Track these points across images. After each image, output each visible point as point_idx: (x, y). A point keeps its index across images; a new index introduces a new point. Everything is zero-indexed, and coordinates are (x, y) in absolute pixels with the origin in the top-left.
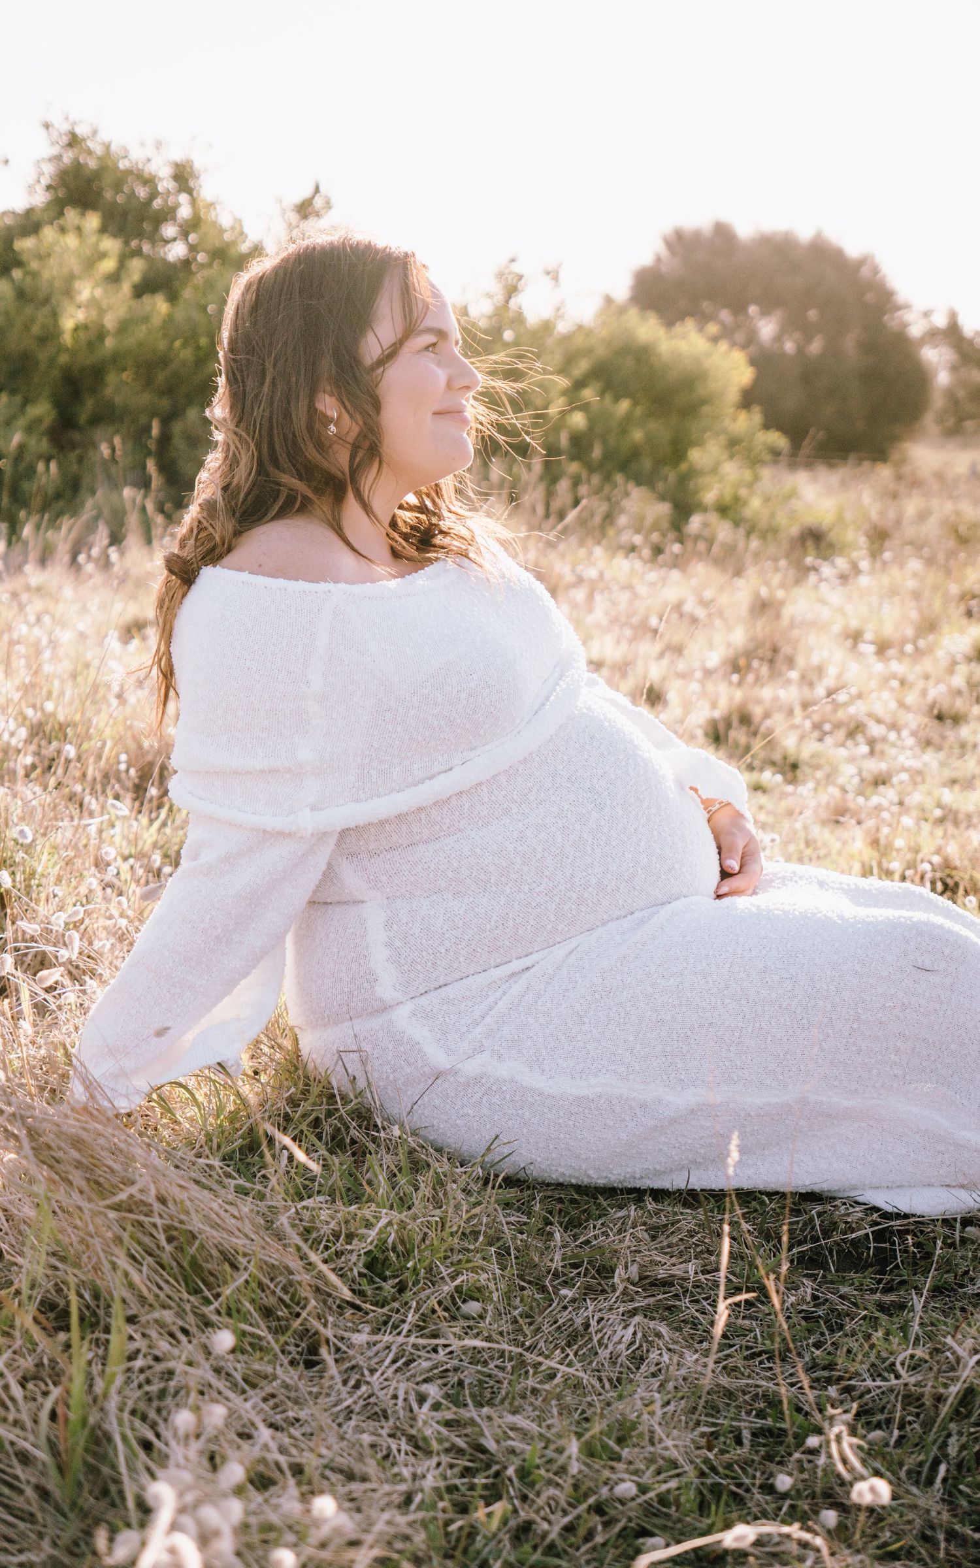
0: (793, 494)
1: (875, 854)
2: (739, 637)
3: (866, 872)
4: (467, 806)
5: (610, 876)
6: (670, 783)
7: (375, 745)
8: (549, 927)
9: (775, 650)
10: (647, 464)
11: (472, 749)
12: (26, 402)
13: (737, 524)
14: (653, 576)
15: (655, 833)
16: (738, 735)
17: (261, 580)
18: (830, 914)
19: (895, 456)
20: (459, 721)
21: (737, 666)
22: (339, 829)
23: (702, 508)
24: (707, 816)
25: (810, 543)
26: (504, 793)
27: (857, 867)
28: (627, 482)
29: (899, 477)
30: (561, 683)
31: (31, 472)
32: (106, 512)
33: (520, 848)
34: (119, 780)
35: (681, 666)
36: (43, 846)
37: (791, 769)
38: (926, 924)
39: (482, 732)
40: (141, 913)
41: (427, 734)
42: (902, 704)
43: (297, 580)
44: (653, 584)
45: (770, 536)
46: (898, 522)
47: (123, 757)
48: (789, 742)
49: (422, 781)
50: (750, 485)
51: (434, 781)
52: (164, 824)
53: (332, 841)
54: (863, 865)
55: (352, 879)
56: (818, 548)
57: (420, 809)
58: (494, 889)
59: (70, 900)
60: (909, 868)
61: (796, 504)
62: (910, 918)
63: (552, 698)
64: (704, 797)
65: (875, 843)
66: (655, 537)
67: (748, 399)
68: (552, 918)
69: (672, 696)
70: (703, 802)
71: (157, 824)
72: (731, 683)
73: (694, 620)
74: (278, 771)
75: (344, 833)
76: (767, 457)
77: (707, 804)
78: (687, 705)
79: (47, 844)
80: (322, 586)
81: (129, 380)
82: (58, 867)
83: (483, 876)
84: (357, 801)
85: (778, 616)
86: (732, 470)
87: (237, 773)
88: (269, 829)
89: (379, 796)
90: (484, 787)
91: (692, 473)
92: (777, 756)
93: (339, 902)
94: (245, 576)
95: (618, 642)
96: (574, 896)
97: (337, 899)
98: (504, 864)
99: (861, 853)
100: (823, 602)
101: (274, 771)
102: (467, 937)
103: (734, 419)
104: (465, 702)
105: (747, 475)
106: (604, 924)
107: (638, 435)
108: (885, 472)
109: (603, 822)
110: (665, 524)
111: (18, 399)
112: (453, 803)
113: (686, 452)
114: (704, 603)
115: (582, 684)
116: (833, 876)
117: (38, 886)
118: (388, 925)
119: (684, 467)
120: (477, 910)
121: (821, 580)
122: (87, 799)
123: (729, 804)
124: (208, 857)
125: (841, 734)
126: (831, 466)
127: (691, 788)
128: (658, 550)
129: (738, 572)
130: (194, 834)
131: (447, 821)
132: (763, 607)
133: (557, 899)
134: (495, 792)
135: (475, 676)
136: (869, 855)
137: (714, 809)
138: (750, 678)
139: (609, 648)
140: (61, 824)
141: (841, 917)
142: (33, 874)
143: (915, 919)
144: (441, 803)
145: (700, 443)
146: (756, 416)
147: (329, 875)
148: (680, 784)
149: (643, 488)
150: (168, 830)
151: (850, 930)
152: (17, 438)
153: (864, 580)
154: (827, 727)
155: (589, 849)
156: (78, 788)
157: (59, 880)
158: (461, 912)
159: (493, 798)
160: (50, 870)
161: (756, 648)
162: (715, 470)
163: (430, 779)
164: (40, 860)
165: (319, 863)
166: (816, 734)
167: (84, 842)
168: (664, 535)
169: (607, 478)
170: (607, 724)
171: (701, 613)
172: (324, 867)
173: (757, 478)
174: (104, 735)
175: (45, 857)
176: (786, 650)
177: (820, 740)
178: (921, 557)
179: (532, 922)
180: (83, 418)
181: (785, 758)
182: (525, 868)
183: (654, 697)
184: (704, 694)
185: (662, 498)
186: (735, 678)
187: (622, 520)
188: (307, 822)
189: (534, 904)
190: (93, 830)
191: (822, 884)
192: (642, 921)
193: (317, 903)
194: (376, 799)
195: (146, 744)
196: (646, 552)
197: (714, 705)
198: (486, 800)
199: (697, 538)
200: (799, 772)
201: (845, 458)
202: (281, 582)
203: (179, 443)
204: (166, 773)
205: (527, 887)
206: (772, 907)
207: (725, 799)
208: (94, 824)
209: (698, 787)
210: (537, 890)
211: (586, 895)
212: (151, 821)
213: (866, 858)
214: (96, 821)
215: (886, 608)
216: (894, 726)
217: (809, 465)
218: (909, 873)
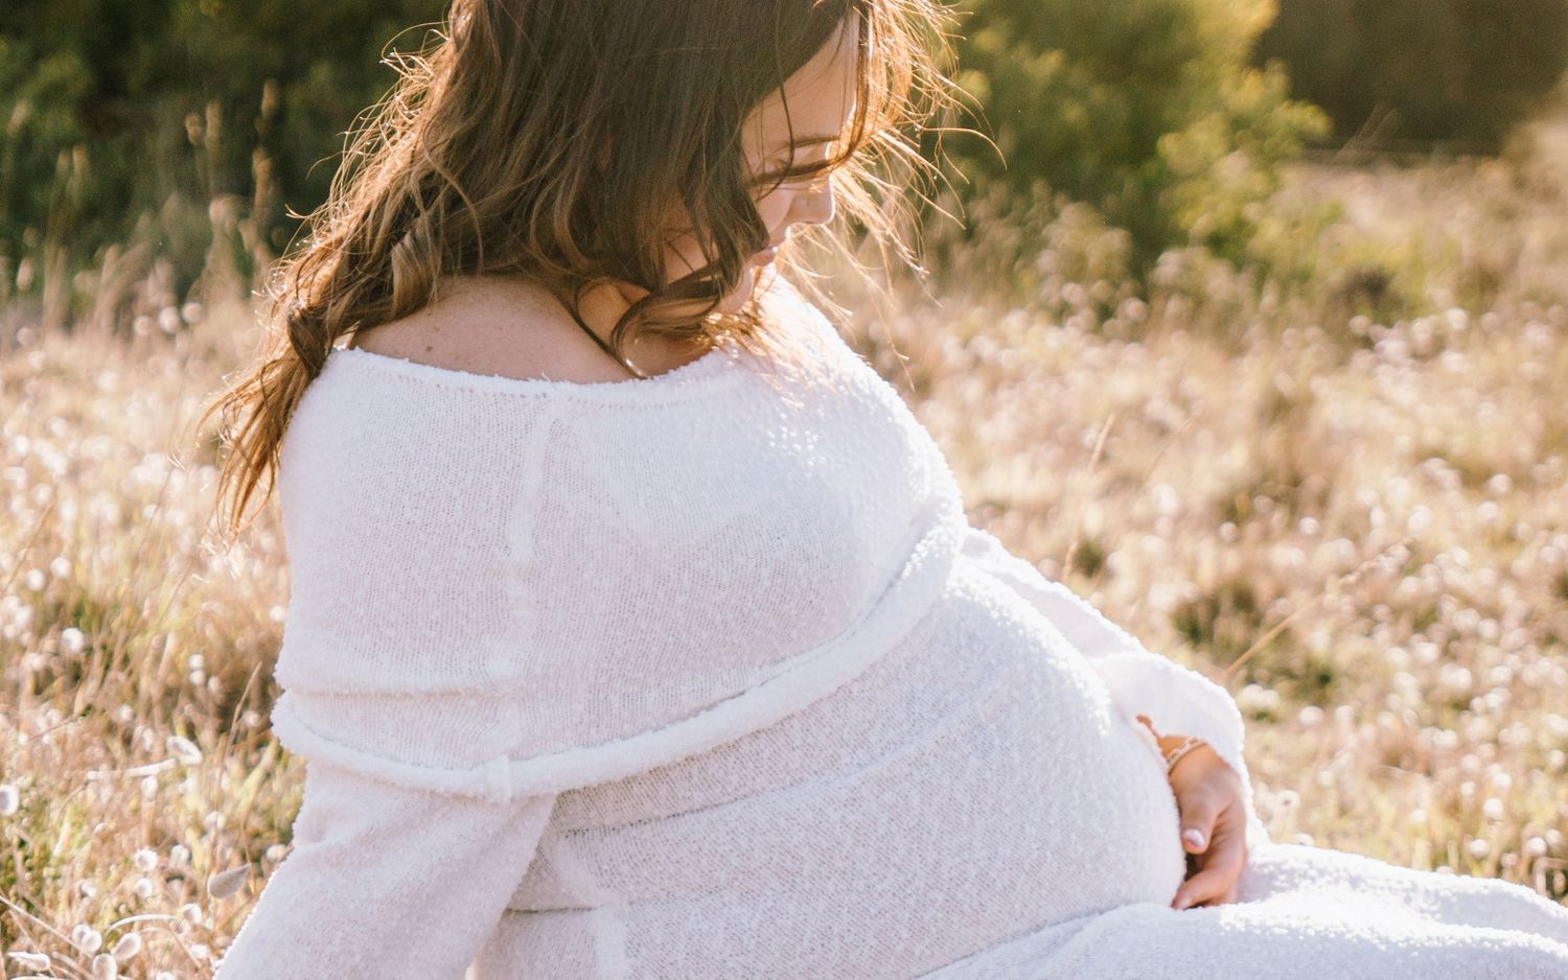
0: (1337, 215)
1: (1453, 827)
2: (1237, 460)
3: (1437, 860)
4: (766, 754)
5: (999, 864)
6: (1102, 712)
7: (618, 653)
8: (900, 948)
9: (1296, 482)
10: (1089, 163)
11: (775, 662)
12: (39, 55)
13: (1238, 266)
14: (1095, 353)
15: (1076, 794)
16: (1231, 627)
17: (429, 374)
18: (1366, 935)
19: (1514, 145)
20: (756, 614)
21: (1231, 511)
22: (557, 792)
23: (1180, 239)
24: (1167, 767)
25: (1362, 298)
26: (827, 730)
27: (1422, 849)
28: (1053, 194)
29: (1520, 183)
30: (919, 547)
31: (47, 170)
32: (176, 244)
33: (851, 818)
34: (192, 698)
35: (1139, 509)
36: (63, 812)
37: (1318, 684)
38: (1528, 951)
39: (794, 634)
40: (229, 922)
41: (704, 636)
42: (1506, 574)
43: (490, 374)
44: (1094, 369)
45: (1294, 286)
46: (1512, 262)
47: (196, 661)
48: (1318, 641)
49: (695, 713)
50: (1263, 198)
51: (714, 713)
52: (268, 776)
53: (545, 812)
54: (1433, 844)
55: (575, 873)
56: (1375, 306)
57: (690, 759)
58: (807, 885)
59: (109, 903)
60: (1509, 851)
61: (1344, 233)
62: (1499, 942)
63: (906, 573)
64: (1163, 734)
65: (1453, 808)
66: (1099, 288)
67: (1264, 50)
68: (905, 935)
69: (1120, 560)
70: (1161, 742)
71: (256, 775)
72: (1220, 541)
73: (1161, 431)
74: (456, 694)
75: (565, 797)
76: (1295, 149)
77: (1167, 745)
78: (1147, 574)
79: (69, 809)
80: (533, 387)
81: (212, 14)
82: (87, 847)
83: (789, 864)
84: (586, 745)
85: (1302, 424)
86: (1234, 170)
87: (386, 696)
88: (440, 790)
89: (623, 737)
90: (795, 723)
91: (1168, 178)
92: (1296, 663)
93: (550, 910)
94: (401, 366)
95: (1034, 469)
96: (940, 897)
97: (547, 904)
98: (825, 845)
99: (1428, 824)
100: (1380, 398)
101: (448, 695)
102: (762, 967)
103: (1238, 86)
104: (767, 583)
105: (1258, 181)
106: (991, 946)
107: (1073, 113)
108: (1495, 175)
109: (988, 775)
110: (1118, 267)
111: (24, 48)
112: (745, 748)
113: (1153, 144)
114: (1182, 402)
115: (955, 550)
116: (1377, 869)
117: (56, 877)
118: (632, 949)
119: (1150, 167)
120: (779, 922)
121: (1378, 362)
122: (138, 730)
123: (1204, 745)
124: (339, 835)
125: (1404, 625)
126: (1403, 165)
127: (1142, 719)
128: (1105, 312)
129: (1236, 350)
130: (315, 797)
131: (734, 779)
132: (1280, 409)
133: (911, 902)
134: (814, 729)
135: (785, 541)
136: (1443, 827)
137: (1181, 752)
138: (1252, 529)
139: (1017, 480)
140: (91, 775)
141: (1387, 941)
142: (45, 859)
143: (1507, 944)
144: (726, 749)
145: (1176, 127)
146: (1277, 79)
147: (539, 868)
148: (1119, 712)
149: (1082, 204)
150: (276, 785)
151: (1400, 961)
152: (20, 113)
153: (1452, 360)
154: (1381, 611)
155: (965, 818)
156: (125, 713)
157: (90, 867)
158: (754, 926)
159: (810, 740)
160: (74, 851)
161: (1265, 479)
162: (1204, 172)
163: (710, 708)
164: (57, 836)
165: (522, 849)
166: (1363, 624)
167: (133, 803)
168: (1116, 286)
169: (1022, 187)
170: (995, 614)
171: (1173, 417)
172: (531, 855)
173: (1275, 185)
174: (166, 625)
175: (65, 830)
176: (1314, 482)
177: (1369, 634)
178: (1546, 321)
179: (872, 942)
180: (135, 80)
181: (1309, 665)
182: (860, 851)
183: (1091, 563)
184: (1175, 558)
185: (1113, 221)
186: (1227, 528)
187: (1046, 260)
188: (504, 778)
189: (873, 911)
190: (150, 786)
191: (1355, 882)
192: (1055, 944)
193: (518, 913)
194: (618, 742)
195: (239, 643)
196: (1085, 316)
197: (1192, 575)
198: (798, 742)
199: (1170, 291)
200: (1329, 690)
201: (1427, 151)
202: (464, 378)
203: (298, 125)
204: (270, 691)
205: (862, 883)
206: (1269, 923)
207: (1201, 737)
208: (150, 775)
209: (1151, 717)
210: (879, 888)
211: (960, 896)
212: (248, 768)
213: (1440, 835)
214: (152, 769)
215: (1487, 410)
216: (1494, 613)
217: (1365, 164)
218: (1509, 859)
